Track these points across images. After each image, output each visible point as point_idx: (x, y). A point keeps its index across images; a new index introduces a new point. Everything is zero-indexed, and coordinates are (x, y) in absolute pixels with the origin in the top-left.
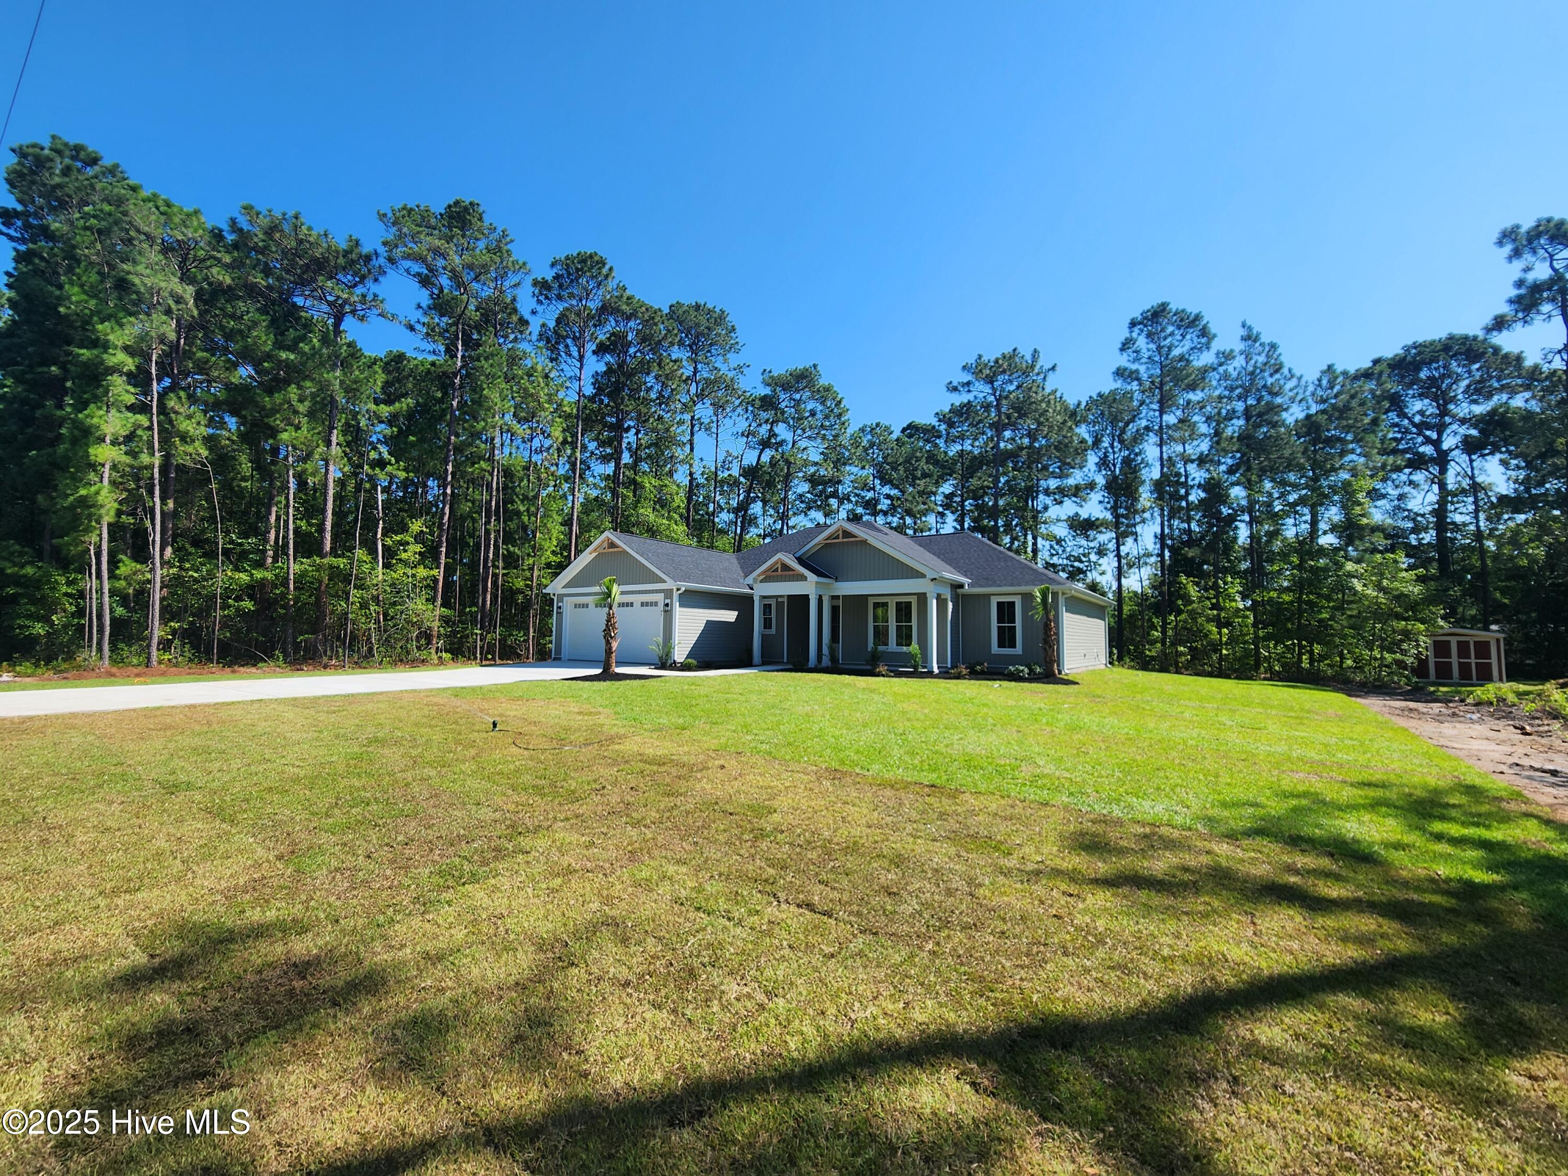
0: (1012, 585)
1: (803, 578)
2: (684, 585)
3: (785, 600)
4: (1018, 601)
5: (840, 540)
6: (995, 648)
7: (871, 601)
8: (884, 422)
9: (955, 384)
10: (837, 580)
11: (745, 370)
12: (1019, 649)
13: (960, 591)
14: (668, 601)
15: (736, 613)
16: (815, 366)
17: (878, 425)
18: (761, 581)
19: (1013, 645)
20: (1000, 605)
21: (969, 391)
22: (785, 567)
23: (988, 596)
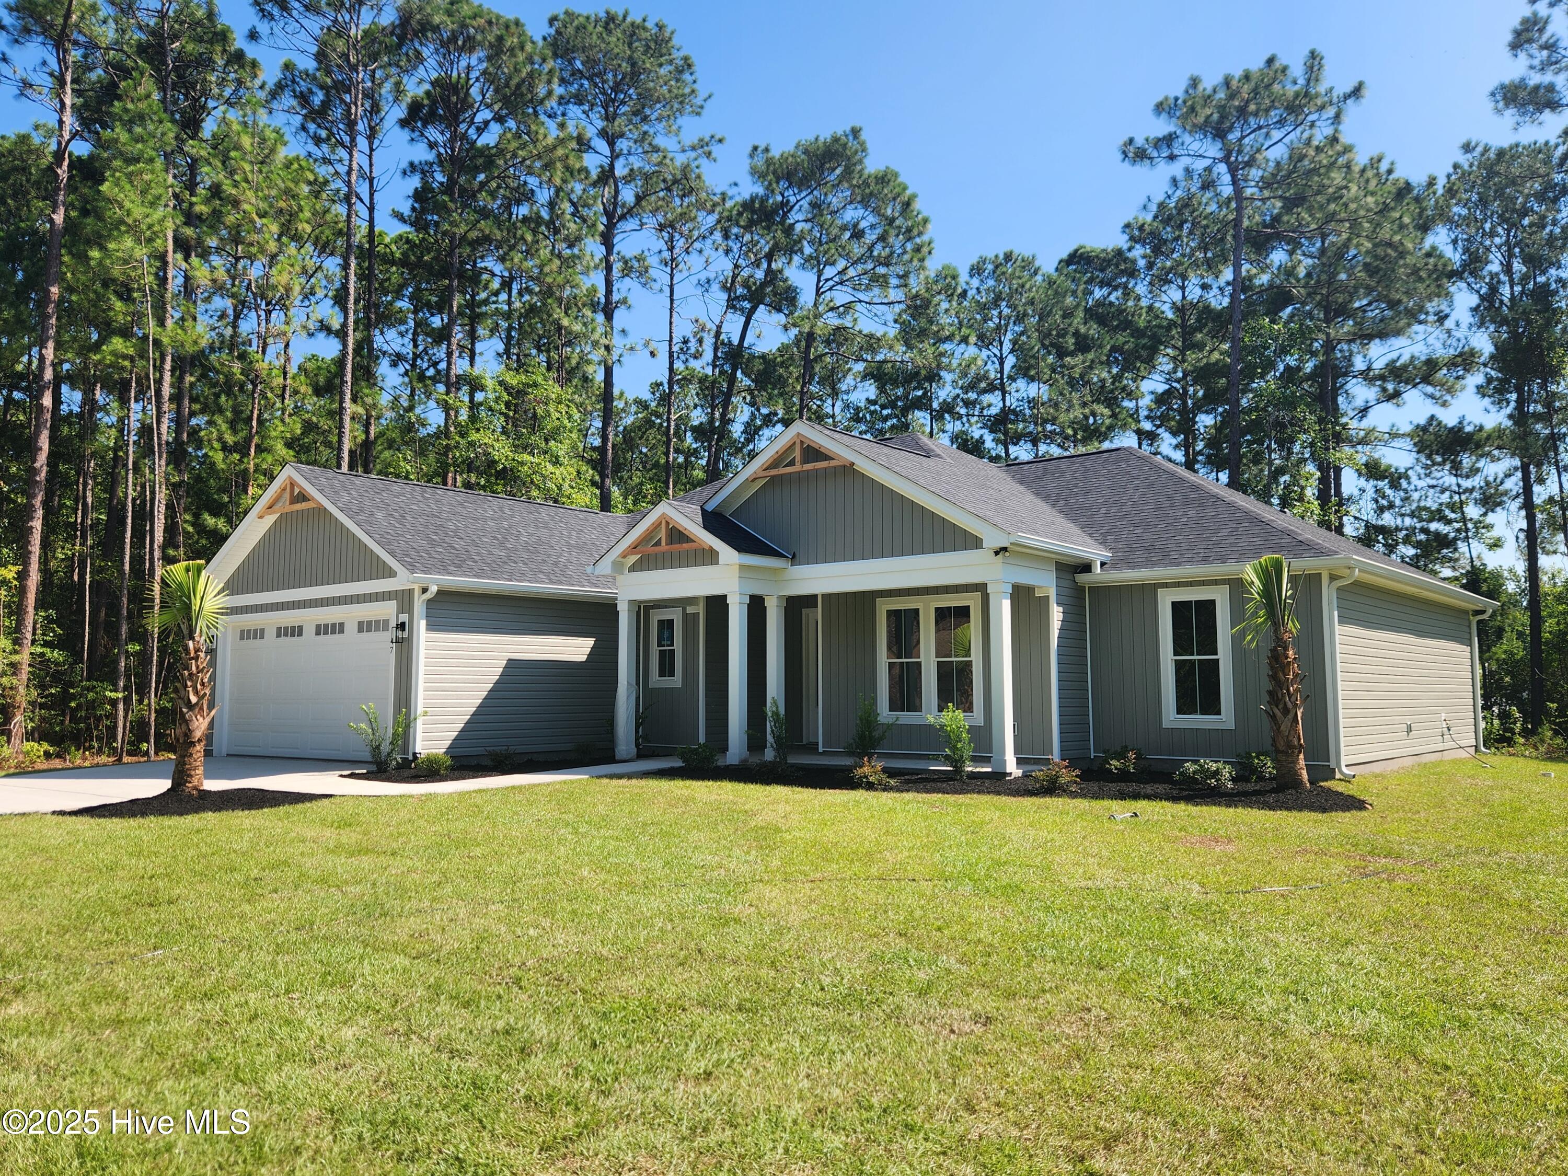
0: (1206, 560)
1: (710, 557)
2: (436, 582)
3: (700, 609)
4: (1221, 598)
5: (797, 468)
6: (1170, 716)
7: (883, 607)
8: (1022, 249)
9: (1140, 141)
10: (794, 559)
11: (716, 149)
12: (1226, 718)
13: (1082, 578)
14: (404, 618)
15: (590, 642)
16: (855, 132)
17: (1008, 257)
18: (633, 569)
19: (1212, 705)
20: (1178, 607)
21: (1172, 158)
22: (677, 536)
23: (1150, 590)
